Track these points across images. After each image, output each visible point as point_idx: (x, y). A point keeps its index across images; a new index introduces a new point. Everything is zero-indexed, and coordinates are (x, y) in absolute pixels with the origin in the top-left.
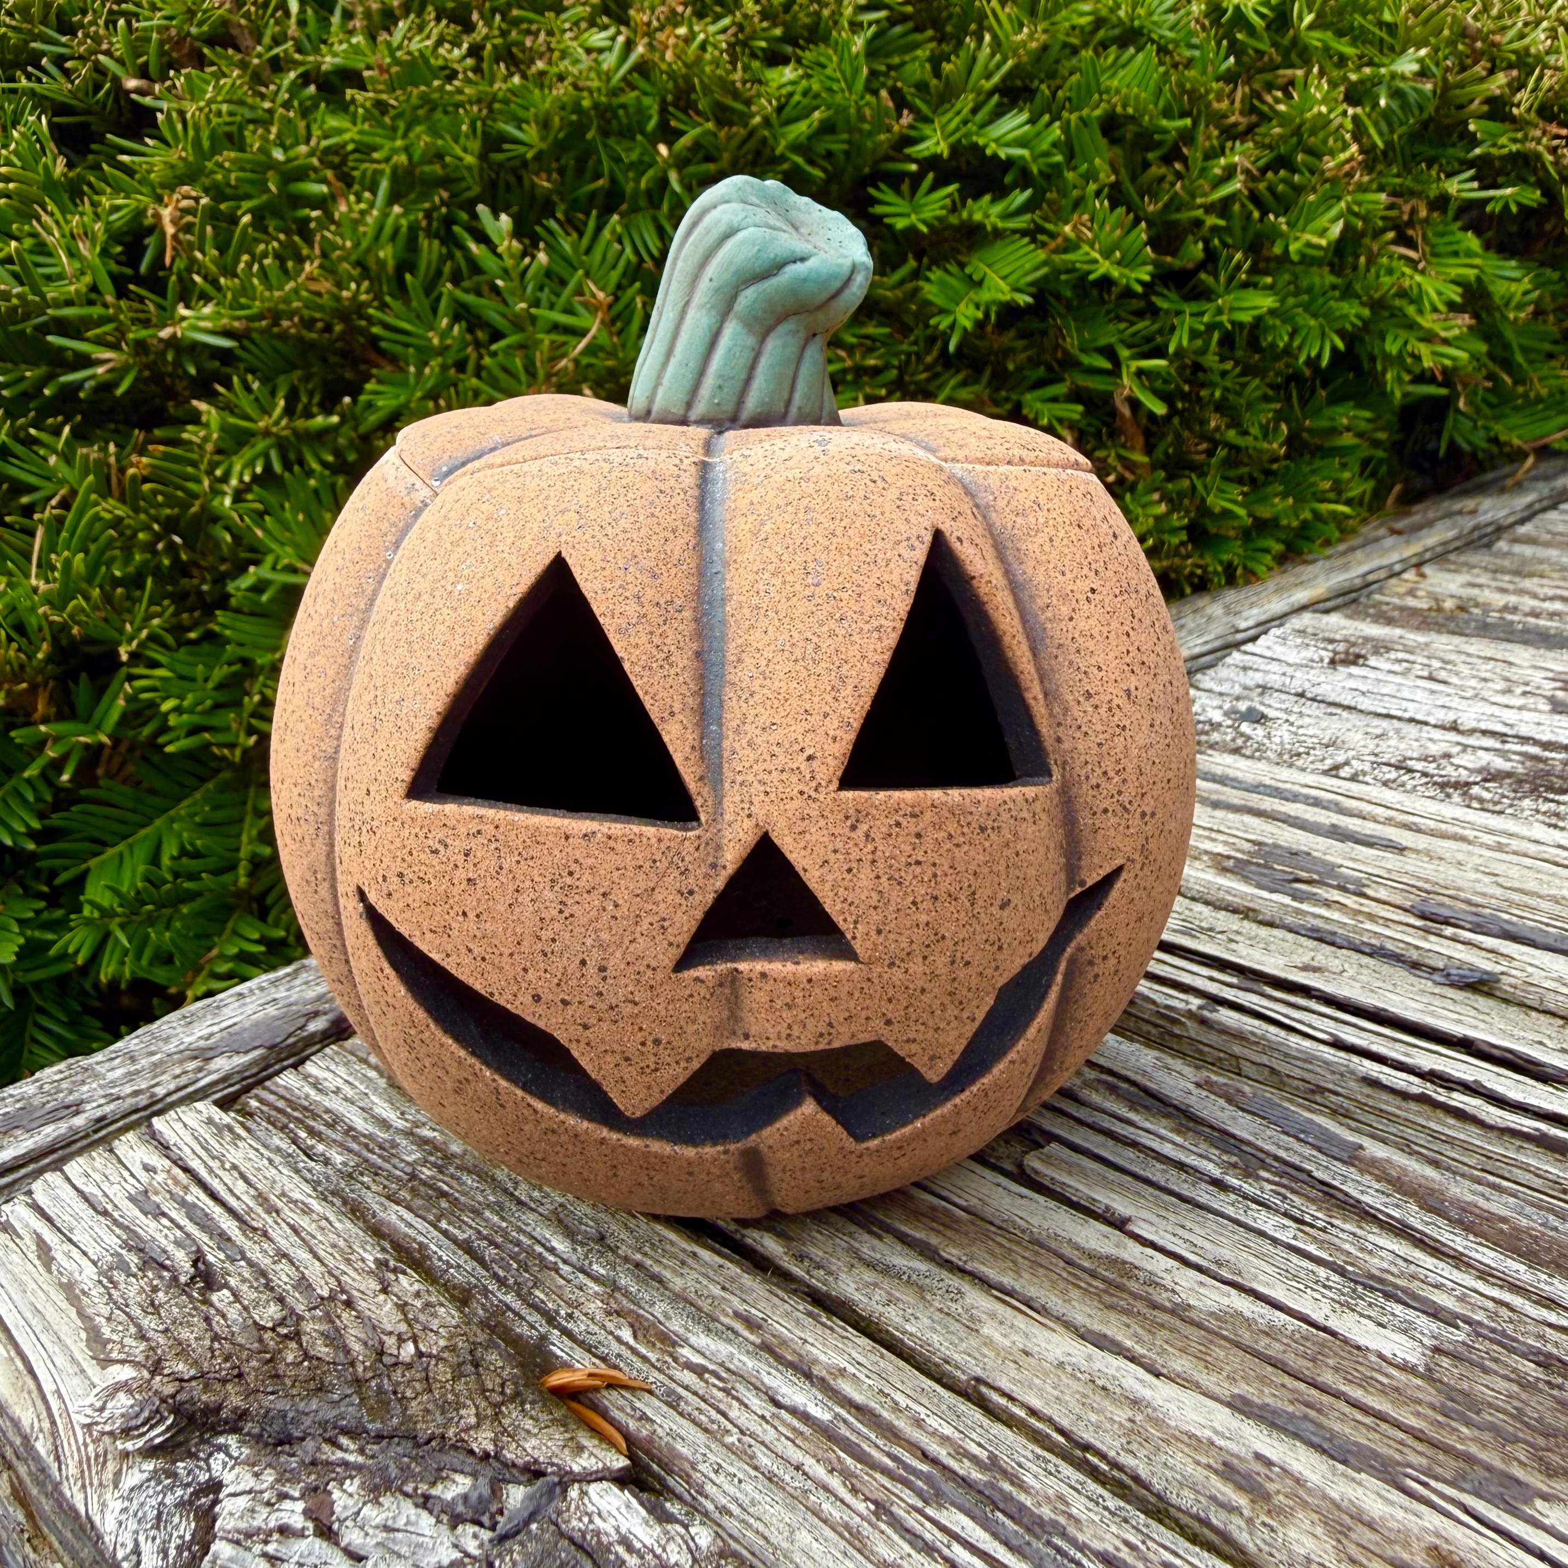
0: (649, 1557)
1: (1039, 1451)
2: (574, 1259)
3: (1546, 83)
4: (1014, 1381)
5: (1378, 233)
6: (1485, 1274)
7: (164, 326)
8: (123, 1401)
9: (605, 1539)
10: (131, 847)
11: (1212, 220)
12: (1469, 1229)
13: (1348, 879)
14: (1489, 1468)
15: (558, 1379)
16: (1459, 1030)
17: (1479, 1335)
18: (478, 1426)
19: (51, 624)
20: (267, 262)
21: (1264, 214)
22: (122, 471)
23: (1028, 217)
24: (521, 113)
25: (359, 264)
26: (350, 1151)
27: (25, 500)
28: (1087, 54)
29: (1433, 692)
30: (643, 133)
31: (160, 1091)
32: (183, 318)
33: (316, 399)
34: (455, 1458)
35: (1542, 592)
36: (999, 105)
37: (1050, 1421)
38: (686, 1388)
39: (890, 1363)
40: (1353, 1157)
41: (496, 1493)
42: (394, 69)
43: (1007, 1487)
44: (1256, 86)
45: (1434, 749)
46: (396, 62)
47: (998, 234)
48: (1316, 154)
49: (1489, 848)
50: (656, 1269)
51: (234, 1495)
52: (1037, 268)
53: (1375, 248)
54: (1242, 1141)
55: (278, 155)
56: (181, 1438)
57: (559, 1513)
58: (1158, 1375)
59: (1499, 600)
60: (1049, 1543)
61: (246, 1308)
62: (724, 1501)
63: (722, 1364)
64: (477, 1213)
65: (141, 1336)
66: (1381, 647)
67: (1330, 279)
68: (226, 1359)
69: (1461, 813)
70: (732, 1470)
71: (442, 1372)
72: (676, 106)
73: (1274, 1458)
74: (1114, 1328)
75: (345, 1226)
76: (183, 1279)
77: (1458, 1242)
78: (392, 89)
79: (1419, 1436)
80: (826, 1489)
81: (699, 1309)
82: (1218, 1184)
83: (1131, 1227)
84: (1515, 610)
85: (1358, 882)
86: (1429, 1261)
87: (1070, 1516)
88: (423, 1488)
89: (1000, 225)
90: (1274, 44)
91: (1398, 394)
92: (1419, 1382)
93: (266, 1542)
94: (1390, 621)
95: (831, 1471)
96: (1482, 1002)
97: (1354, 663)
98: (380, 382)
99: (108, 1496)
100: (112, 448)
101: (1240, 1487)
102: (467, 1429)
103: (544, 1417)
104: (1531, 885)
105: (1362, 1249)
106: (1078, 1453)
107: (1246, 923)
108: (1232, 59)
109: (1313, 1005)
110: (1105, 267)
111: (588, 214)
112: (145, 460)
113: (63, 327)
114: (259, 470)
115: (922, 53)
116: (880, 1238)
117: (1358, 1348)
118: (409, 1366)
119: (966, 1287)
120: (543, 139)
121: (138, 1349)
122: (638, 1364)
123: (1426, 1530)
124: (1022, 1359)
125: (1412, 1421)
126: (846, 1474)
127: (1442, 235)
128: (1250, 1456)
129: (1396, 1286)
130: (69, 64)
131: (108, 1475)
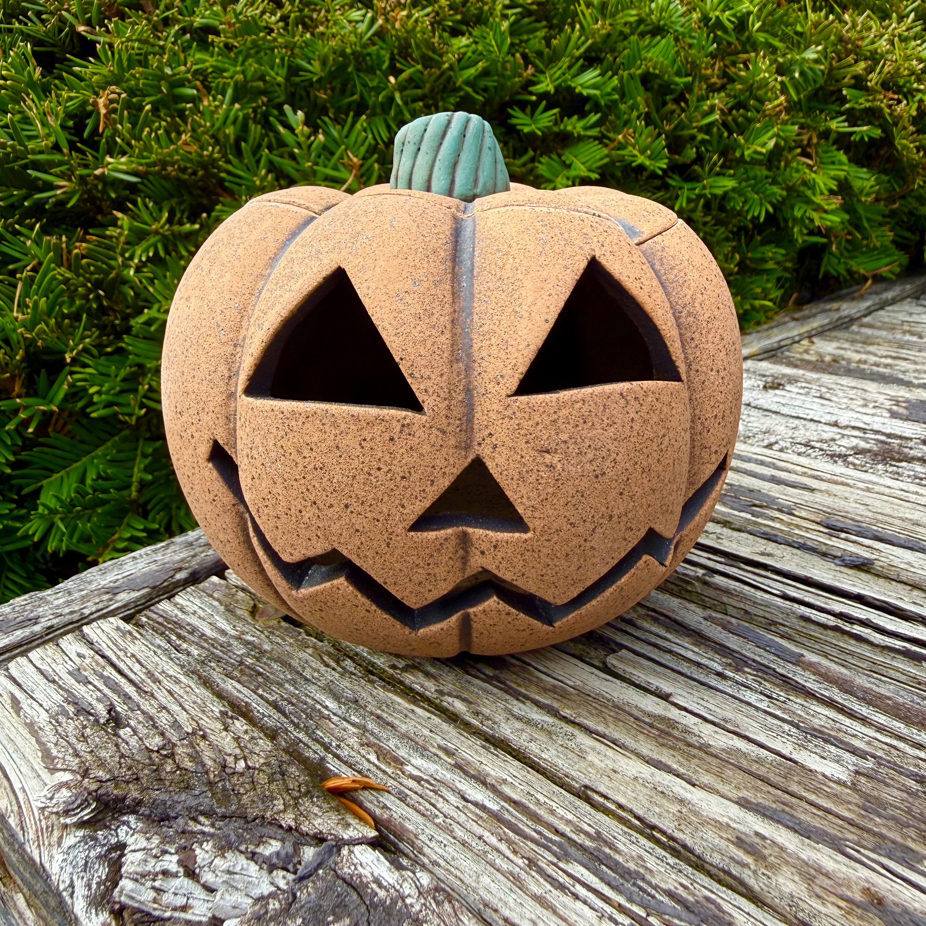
0: (392, 891)
1: (626, 829)
2: (340, 713)
3: (886, 69)
4: (608, 788)
5: (791, 149)
6: (881, 729)
7: (97, 168)
8: (65, 794)
9: (364, 880)
10: (68, 474)
11: (701, 136)
12: (869, 703)
13: (783, 506)
14: (894, 842)
15: (332, 783)
16: (856, 590)
17: (880, 764)
18: (284, 811)
19: (25, 339)
20: (160, 132)
21: (730, 133)
22: (69, 252)
23: (598, 129)
24: (311, 55)
25: (213, 136)
26: (203, 648)
27: (11, 267)
28: (634, 38)
29: (823, 405)
30: (380, 70)
31: (87, 612)
32: (109, 163)
33: (186, 215)
34: (271, 830)
35: (880, 353)
36: (582, 66)
37: (631, 811)
38: (410, 790)
39: (533, 776)
40: (798, 661)
41: (296, 851)
42: (238, 25)
43: (607, 850)
44: (727, 62)
45: (825, 436)
46: (238, 21)
47: (580, 139)
48: (761, 101)
49: (862, 490)
50: (390, 719)
51: (134, 851)
52: (602, 159)
53: (790, 157)
54: (734, 651)
55: (168, 71)
56: (100, 817)
57: (336, 864)
58: (694, 785)
59: (856, 357)
60: (634, 884)
61: (141, 739)
62: (435, 858)
63: (431, 776)
64: (281, 685)
65: (76, 755)
66: (792, 380)
67: (765, 173)
68: (129, 769)
69: (844, 470)
70: (440, 839)
71: (262, 778)
72: (400, 55)
73: (767, 835)
74: (666, 757)
75: (201, 691)
76: (102, 721)
77: (864, 710)
78: (235, 36)
79: (851, 823)
80: (498, 850)
81: (417, 743)
82: (719, 674)
83: (672, 699)
84: (865, 362)
85: (789, 507)
86: (848, 721)
87: (647, 868)
88: (251, 848)
89: (582, 133)
90: (738, 39)
91: (800, 241)
92: (848, 791)
93: (154, 880)
94: (796, 366)
95: (500, 840)
96: (863, 575)
97: (777, 388)
98: (224, 205)
99: (54, 851)
100: (64, 238)
101: (748, 852)
102: (278, 813)
103: (325, 806)
104: (888, 511)
105: (808, 714)
106: (648, 831)
107: (725, 529)
108: (715, 45)
109: (769, 574)
110: (641, 159)
111: (347, 116)
112: (84, 245)
113: (36, 166)
114: (151, 254)
115: (541, 34)
116: (524, 703)
117: (811, 771)
118: (242, 774)
119: (576, 732)
120: (322, 70)
121: (74, 762)
122: (380, 775)
123: (860, 878)
124: (613, 775)
125: (846, 814)
126: (509, 842)
127: (826, 152)
128: (752, 834)
129: (830, 735)
130: (44, 17)
131: (54, 838)
